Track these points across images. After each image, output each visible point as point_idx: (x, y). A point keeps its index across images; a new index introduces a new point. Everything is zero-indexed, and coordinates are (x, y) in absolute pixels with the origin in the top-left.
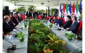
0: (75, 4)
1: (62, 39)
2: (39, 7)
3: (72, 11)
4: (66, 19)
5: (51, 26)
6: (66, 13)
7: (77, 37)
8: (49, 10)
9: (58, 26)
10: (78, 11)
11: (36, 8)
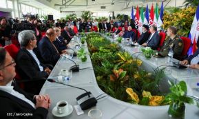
0: (154, 7)
1: (137, 58)
2: (99, 14)
3: (150, 18)
4: (141, 30)
5: (120, 42)
6: (140, 21)
7: (157, 54)
8: (114, 17)
9: (131, 40)
10: (159, 19)
11: (94, 15)
